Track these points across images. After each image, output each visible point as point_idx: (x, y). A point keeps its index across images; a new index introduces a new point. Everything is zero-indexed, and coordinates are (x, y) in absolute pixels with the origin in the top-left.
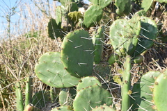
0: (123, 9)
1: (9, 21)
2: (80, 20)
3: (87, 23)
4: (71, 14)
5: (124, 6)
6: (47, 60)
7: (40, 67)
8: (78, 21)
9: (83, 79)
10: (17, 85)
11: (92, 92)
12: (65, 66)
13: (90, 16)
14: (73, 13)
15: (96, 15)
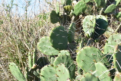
0: (100, 4)
1: (26, 11)
2: (72, 10)
3: (76, 13)
4: (66, 7)
5: (100, 2)
6: (44, 41)
7: (40, 44)
8: (70, 11)
9: (61, 51)
10: (29, 53)
11: (63, 58)
12: (52, 45)
13: (78, 9)
14: (67, 6)
15: (81, 8)
